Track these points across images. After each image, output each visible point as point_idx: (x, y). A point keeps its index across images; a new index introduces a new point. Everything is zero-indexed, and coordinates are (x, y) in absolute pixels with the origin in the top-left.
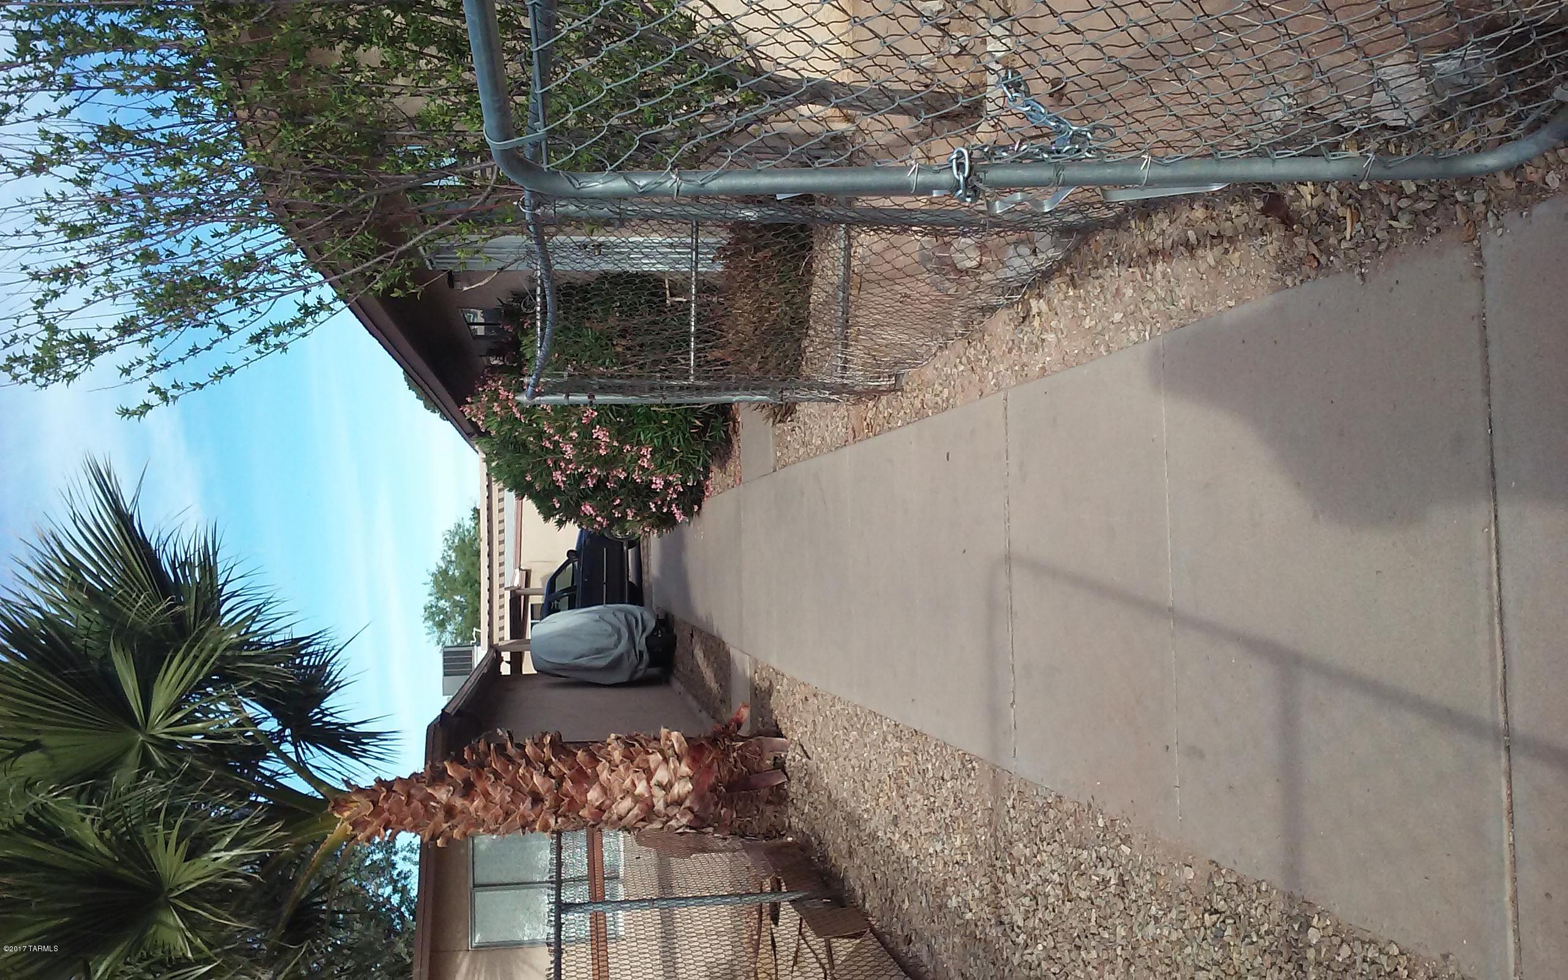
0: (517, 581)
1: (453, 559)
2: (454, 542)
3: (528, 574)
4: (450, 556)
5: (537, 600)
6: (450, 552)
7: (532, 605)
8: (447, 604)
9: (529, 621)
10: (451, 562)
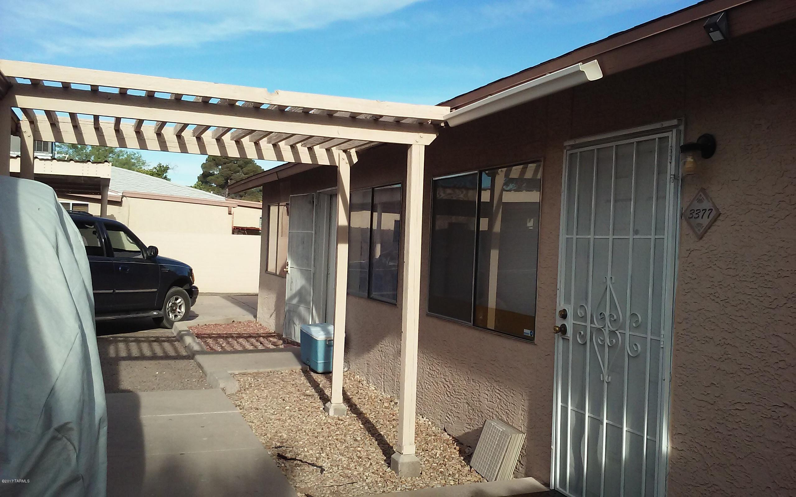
0: (112, 193)
1: (121, 158)
2: (133, 159)
3: (118, 203)
4: (123, 155)
5: (94, 209)
6: (125, 156)
7: (87, 205)
8: (88, 151)
9: (71, 202)
10: (119, 156)
